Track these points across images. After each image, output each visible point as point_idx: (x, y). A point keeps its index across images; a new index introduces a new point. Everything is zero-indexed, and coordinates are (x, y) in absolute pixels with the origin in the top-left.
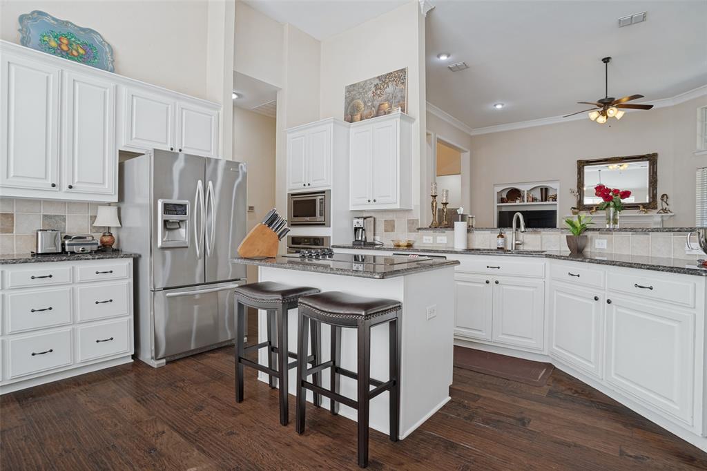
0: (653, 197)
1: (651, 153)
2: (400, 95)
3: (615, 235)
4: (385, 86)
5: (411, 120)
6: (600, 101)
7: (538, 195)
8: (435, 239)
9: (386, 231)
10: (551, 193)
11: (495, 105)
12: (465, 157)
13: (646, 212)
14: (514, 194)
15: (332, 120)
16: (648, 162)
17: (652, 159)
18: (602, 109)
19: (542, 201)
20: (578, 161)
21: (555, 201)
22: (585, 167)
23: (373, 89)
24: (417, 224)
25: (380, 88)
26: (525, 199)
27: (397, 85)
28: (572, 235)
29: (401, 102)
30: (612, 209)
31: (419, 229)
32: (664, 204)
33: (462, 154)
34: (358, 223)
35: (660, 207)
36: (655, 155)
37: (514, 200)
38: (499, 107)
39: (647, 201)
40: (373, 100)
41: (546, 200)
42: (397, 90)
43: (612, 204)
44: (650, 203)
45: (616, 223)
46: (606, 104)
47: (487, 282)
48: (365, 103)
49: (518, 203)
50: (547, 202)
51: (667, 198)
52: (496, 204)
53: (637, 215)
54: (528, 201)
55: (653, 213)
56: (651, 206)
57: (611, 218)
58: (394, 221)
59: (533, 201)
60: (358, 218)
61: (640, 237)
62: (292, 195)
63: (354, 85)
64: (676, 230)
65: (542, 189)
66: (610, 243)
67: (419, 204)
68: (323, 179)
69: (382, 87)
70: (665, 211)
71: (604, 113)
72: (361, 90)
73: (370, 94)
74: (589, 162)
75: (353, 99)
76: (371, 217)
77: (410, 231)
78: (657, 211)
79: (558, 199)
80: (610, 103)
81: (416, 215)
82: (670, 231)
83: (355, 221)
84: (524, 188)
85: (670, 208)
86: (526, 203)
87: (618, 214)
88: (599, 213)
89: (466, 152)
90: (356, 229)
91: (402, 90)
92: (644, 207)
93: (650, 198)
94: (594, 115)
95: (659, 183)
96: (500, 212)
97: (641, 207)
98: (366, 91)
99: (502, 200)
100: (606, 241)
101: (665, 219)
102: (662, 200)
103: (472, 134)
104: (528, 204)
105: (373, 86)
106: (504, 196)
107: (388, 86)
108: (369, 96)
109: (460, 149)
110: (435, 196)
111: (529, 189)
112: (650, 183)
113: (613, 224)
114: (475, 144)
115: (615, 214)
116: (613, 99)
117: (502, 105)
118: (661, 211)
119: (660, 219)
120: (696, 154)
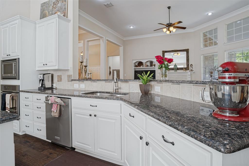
0: (188, 65)
1: (187, 49)
2: (64, 7)
3: (164, 84)
4: (58, 3)
5: (69, 21)
6: (167, 24)
7: (149, 64)
8: (79, 86)
9: (58, 81)
10: (154, 64)
11: (130, 27)
12: (121, 49)
13: (186, 71)
14: (140, 64)
15: (19, 17)
16: (186, 52)
17: (187, 51)
18: (168, 28)
19: (150, 66)
20: (162, 51)
21: (155, 66)
22: (165, 53)
23: (52, 5)
24: (71, 77)
25: (55, 4)
26: (144, 66)
27: (63, 2)
28: (142, 84)
29: (64, 11)
30: (164, 69)
31: (72, 80)
32: (191, 68)
33: (120, 47)
34: (40, 77)
35: (190, 69)
36: (188, 50)
37: (140, 66)
38: (132, 27)
39: (186, 67)
40: (52, 11)
41: (152, 66)
42: (63, 5)
43: (163, 66)
44: (187, 67)
45: (166, 77)
46: (169, 25)
47: (90, 115)
48: (49, 13)
49: (141, 67)
50: (152, 67)
51: (192, 66)
52: (133, 68)
53: (183, 72)
54: (145, 66)
55: (188, 71)
56: (187, 69)
57: (164, 74)
58: (61, 75)
59: (147, 67)
60: (41, 74)
61: (176, 86)
62: (3, 61)
63: (44, 3)
64: (194, 82)
65: (150, 62)
66: (161, 88)
67: (72, 66)
68: (16, 52)
69: (56, 3)
70: (192, 70)
71: (169, 30)
72: (47, 6)
73: (51, 8)
74: (166, 52)
75: (44, 10)
76: (50, 74)
77: (68, 81)
78: (189, 71)
79: (156, 66)
80: (171, 25)
81: (71, 73)
82: (191, 83)
83: (39, 76)
84: (144, 61)
85: (193, 69)
86: (144, 67)
87: (167, 72)
88: (170, 71)
89: (121, 46)
90: (40, 80)
91: (65, 5)
92: (185, 69)
93: (187, 66)
94: (165, 30)
95: (189, 60)
96: (135, 71)
97: (184, 69)
98: (49, 6)
99: (136, 66)
100: (160, 87)
101: (192, 73)
102: (191, 66)
103: (124, 40)
104: (145, 67)
105: (52, 3)
106: (137, 64)
107: (59, 3)
108: (51, 9)
109: (119, 45)
110: (82, 62)
111: (145, 62)
112: (187, 60)
113: (165, 77)
114: (125, 43)
115: (165, 72)
116: (172, 23)
117: (133, 27)
118: (190, 71)
119: (190, 74)
120: (201, 49)
